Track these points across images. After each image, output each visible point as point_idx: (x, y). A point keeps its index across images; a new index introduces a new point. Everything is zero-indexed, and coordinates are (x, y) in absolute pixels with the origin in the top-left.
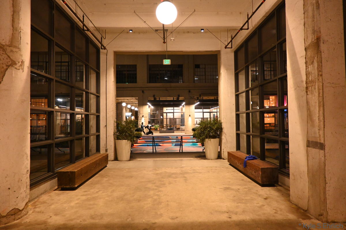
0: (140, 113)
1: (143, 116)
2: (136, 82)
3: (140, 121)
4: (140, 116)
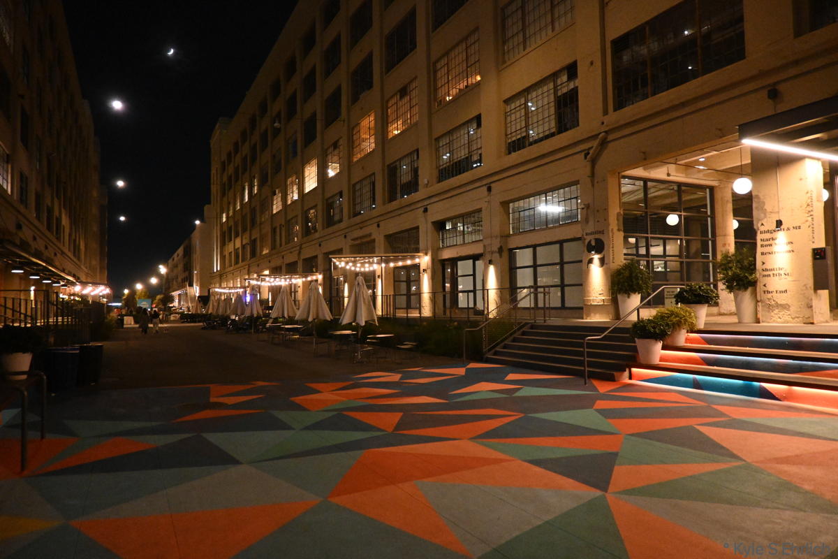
0: (765, 212)
1: (779, 223)
2: (740, 55)
3: (765, 250)
4: (764, 224)
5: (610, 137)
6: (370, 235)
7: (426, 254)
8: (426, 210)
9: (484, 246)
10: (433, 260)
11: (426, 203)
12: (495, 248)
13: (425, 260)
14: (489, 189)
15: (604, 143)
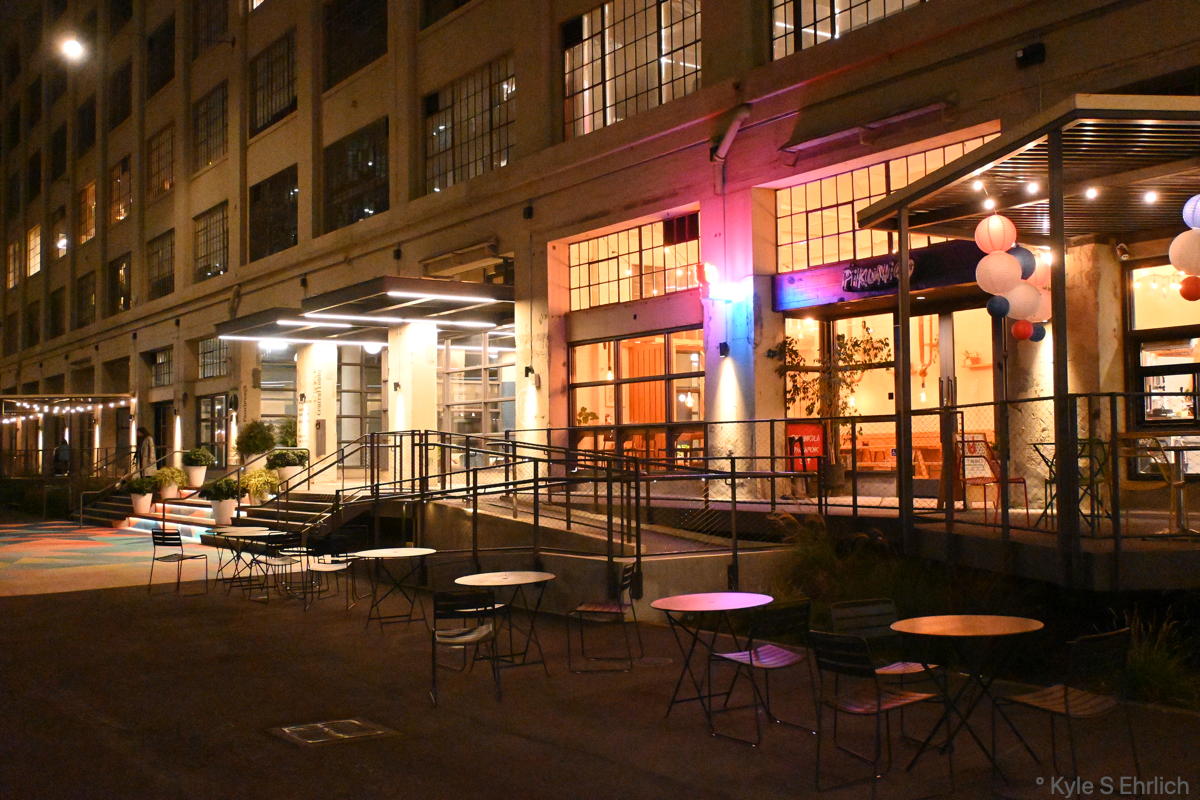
0: (300, 383)
5: (243, 291)
6: (88, 360)
7: (134, 396)
8: (135, 336)
9: (175, 392)
10: (140, 403)
11: (136, 326)
12: (181, 396)
13: (134, 401)
14: (178, 323)
15: (238, 295)
